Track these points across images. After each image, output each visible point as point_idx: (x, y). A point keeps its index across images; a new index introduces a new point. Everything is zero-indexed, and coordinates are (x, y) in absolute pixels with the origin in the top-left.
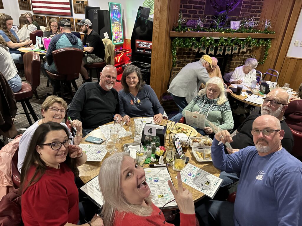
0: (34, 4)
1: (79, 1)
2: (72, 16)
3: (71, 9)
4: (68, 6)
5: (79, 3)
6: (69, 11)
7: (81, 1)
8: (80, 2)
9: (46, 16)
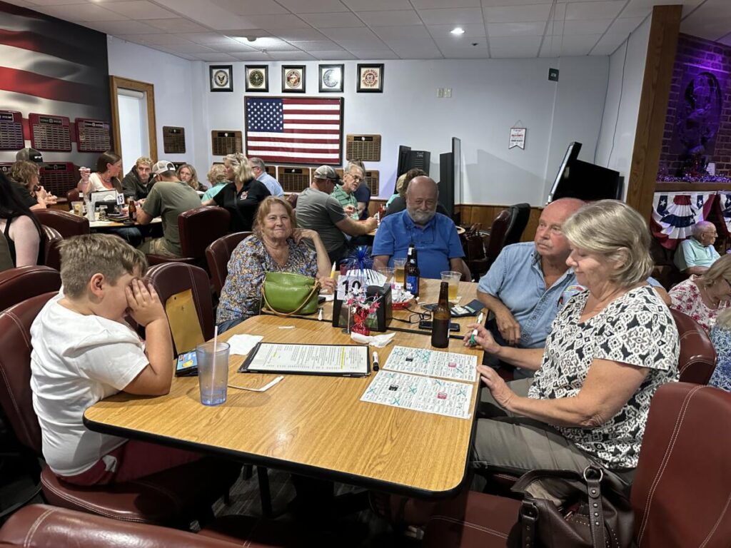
0: (251, 143)
1: (361, 137)
2: (341, 165)
3: (340, 151)
4: (336, 147)
5: (361, 140)
6: (336, 156)
7: (365, 137)
8: (363, 139)
9: (277, 167)
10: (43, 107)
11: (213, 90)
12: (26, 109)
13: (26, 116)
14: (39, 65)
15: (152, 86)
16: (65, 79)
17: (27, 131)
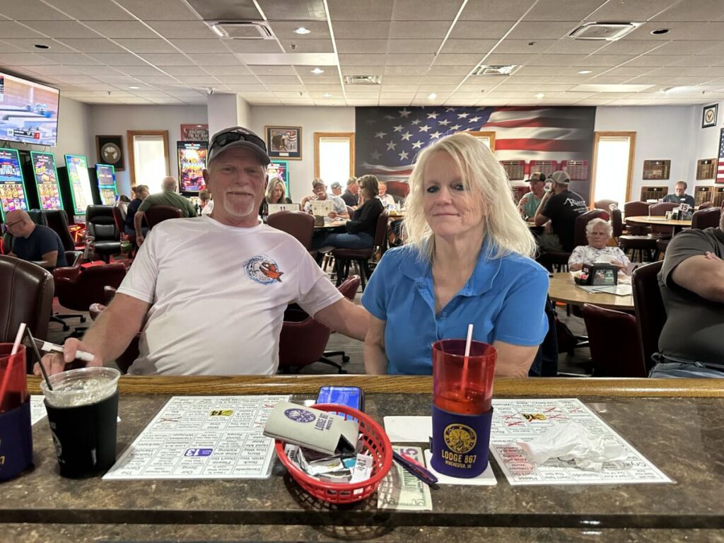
0: (721, 168)
10: (541, 156)
11: (704, 127)
12: (528, 158)
13: (528, 162)
14: (541, 134)
15: (635, 133)
16: (558, 139)
17: (527, 170)
